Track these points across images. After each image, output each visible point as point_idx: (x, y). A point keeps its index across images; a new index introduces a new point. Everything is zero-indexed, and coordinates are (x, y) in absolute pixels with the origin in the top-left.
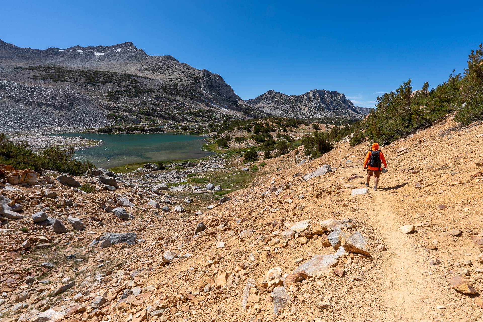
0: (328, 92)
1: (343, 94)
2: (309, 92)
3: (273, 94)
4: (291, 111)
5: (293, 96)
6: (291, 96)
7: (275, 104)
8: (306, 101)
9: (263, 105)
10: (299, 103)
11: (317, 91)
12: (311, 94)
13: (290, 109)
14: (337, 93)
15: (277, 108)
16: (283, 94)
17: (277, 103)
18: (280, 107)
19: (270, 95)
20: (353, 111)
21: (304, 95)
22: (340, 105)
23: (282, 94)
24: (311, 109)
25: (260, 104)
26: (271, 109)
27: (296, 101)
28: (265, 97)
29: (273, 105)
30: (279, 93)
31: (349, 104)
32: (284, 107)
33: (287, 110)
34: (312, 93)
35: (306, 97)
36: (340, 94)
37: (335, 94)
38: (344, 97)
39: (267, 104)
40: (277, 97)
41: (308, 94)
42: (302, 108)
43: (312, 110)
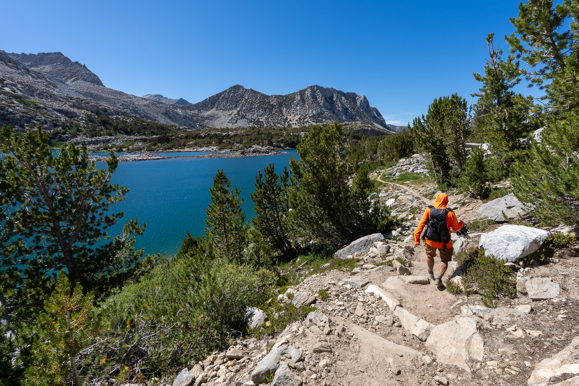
0: (341, 93)
1: (365, 97)
2: (305, 90)
3: (241, 90)
4: (268, 122)
5: (276, 96)
6: (272, 96)
7: (241, 110)
8: (298, 104)
9: (217, 112)
10: (285, 109)
11: (321, 89)
12: (308, 93)
13: (267, 119)
14: (356, 95)
15: (243, 117)
16: (258, 93)
17: (244, 108)
18: (249, 116)
19: (235, 93)
20: (381, 125)
21: (294, 94)
22: (359, 113)
23: (256, 92)
24: (304, 119)
25: (214, 109)
26: (230, 118)
27: (280, 105)
28: (223, 98)
29: (235, 112)
30: (252, 90)
31: (375, 113)
32: (255, 116)
33: (261, 120)
34: (309, 90)
35: (298, 98)
36: (360, 97)
37: (352, 97)
38: (366, 102)
39: (226, 109)
40: (246, 98)
41: (302, 93)
42: (289, 117)
43: (306, 120)
